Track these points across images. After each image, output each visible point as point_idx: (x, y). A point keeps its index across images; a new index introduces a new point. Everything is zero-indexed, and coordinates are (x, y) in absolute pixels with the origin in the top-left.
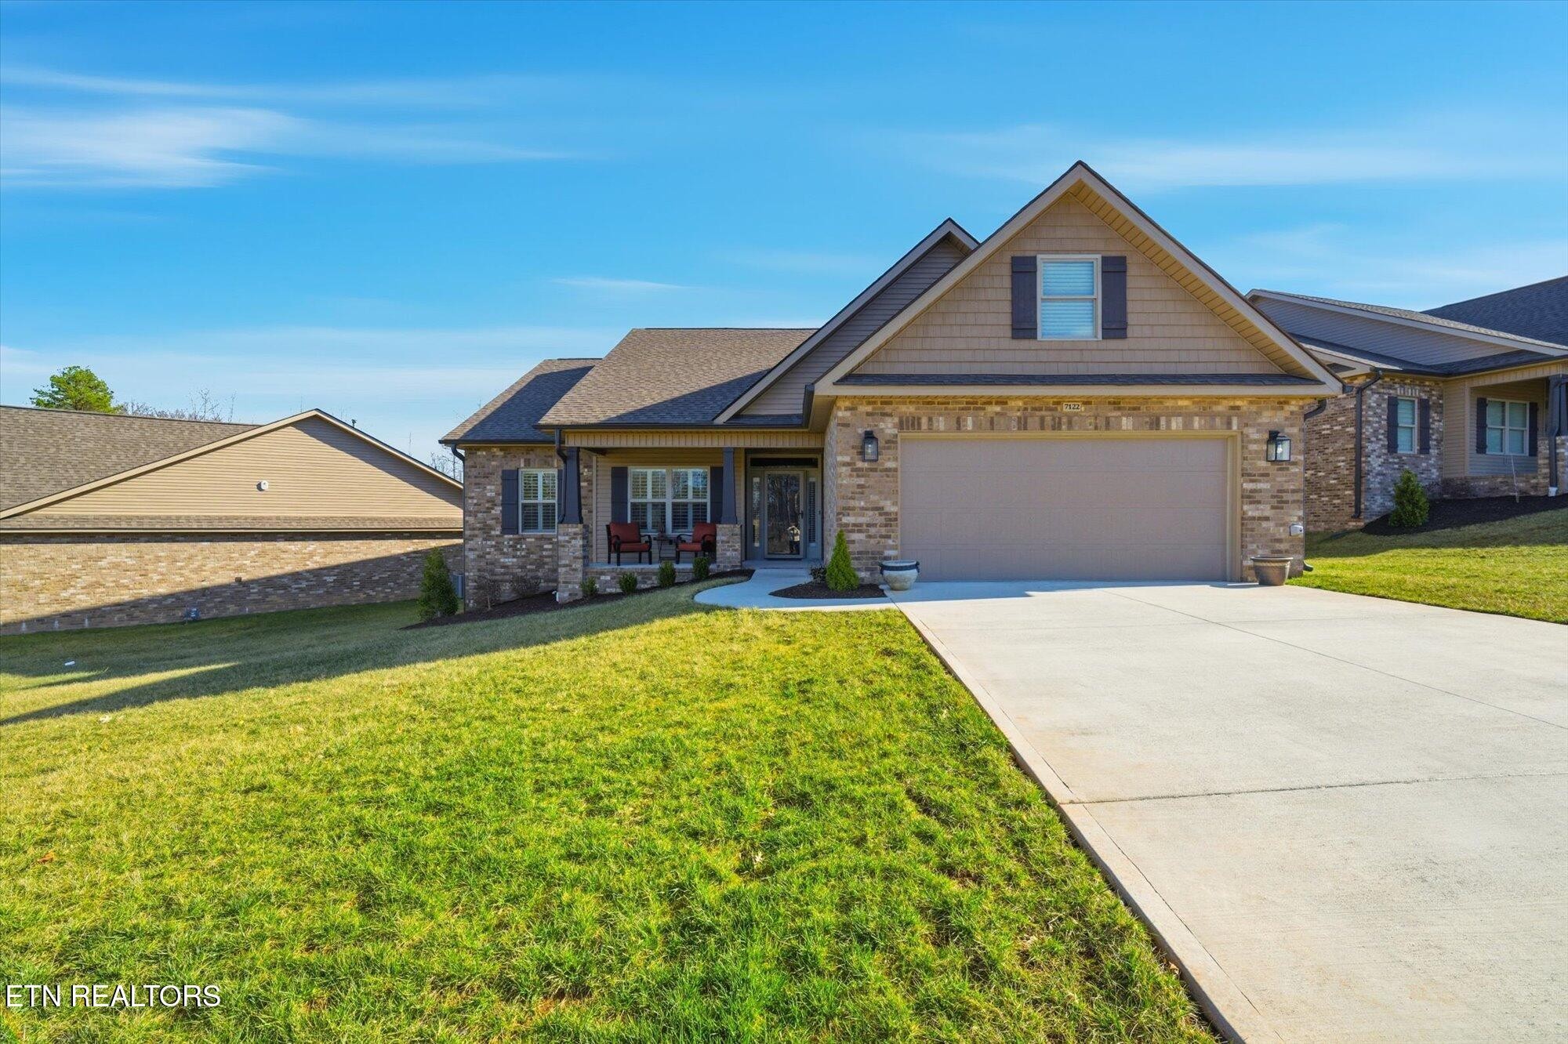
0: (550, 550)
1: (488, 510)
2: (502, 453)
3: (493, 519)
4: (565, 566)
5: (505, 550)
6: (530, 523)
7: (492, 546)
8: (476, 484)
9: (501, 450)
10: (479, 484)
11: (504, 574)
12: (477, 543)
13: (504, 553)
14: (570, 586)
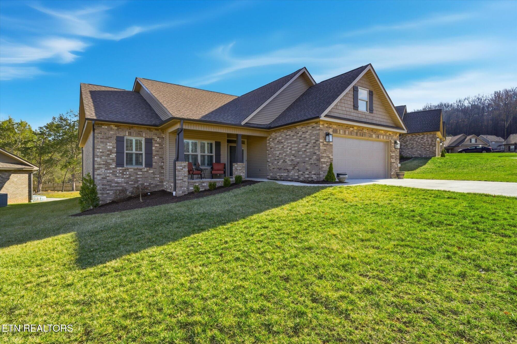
0: (141, 175)
1: (108, 155)
2: (116, 128)
3: (111, 160)
4: (180, 180)
5: (118, 175)
6: (130, 162)
7: (110, 173)
8: (101, 142)
9: (115, 126)
10: (102, 142)
11: (117, 186)
12: (102, 171)
13: (117, 176)
14: (183, 189)
